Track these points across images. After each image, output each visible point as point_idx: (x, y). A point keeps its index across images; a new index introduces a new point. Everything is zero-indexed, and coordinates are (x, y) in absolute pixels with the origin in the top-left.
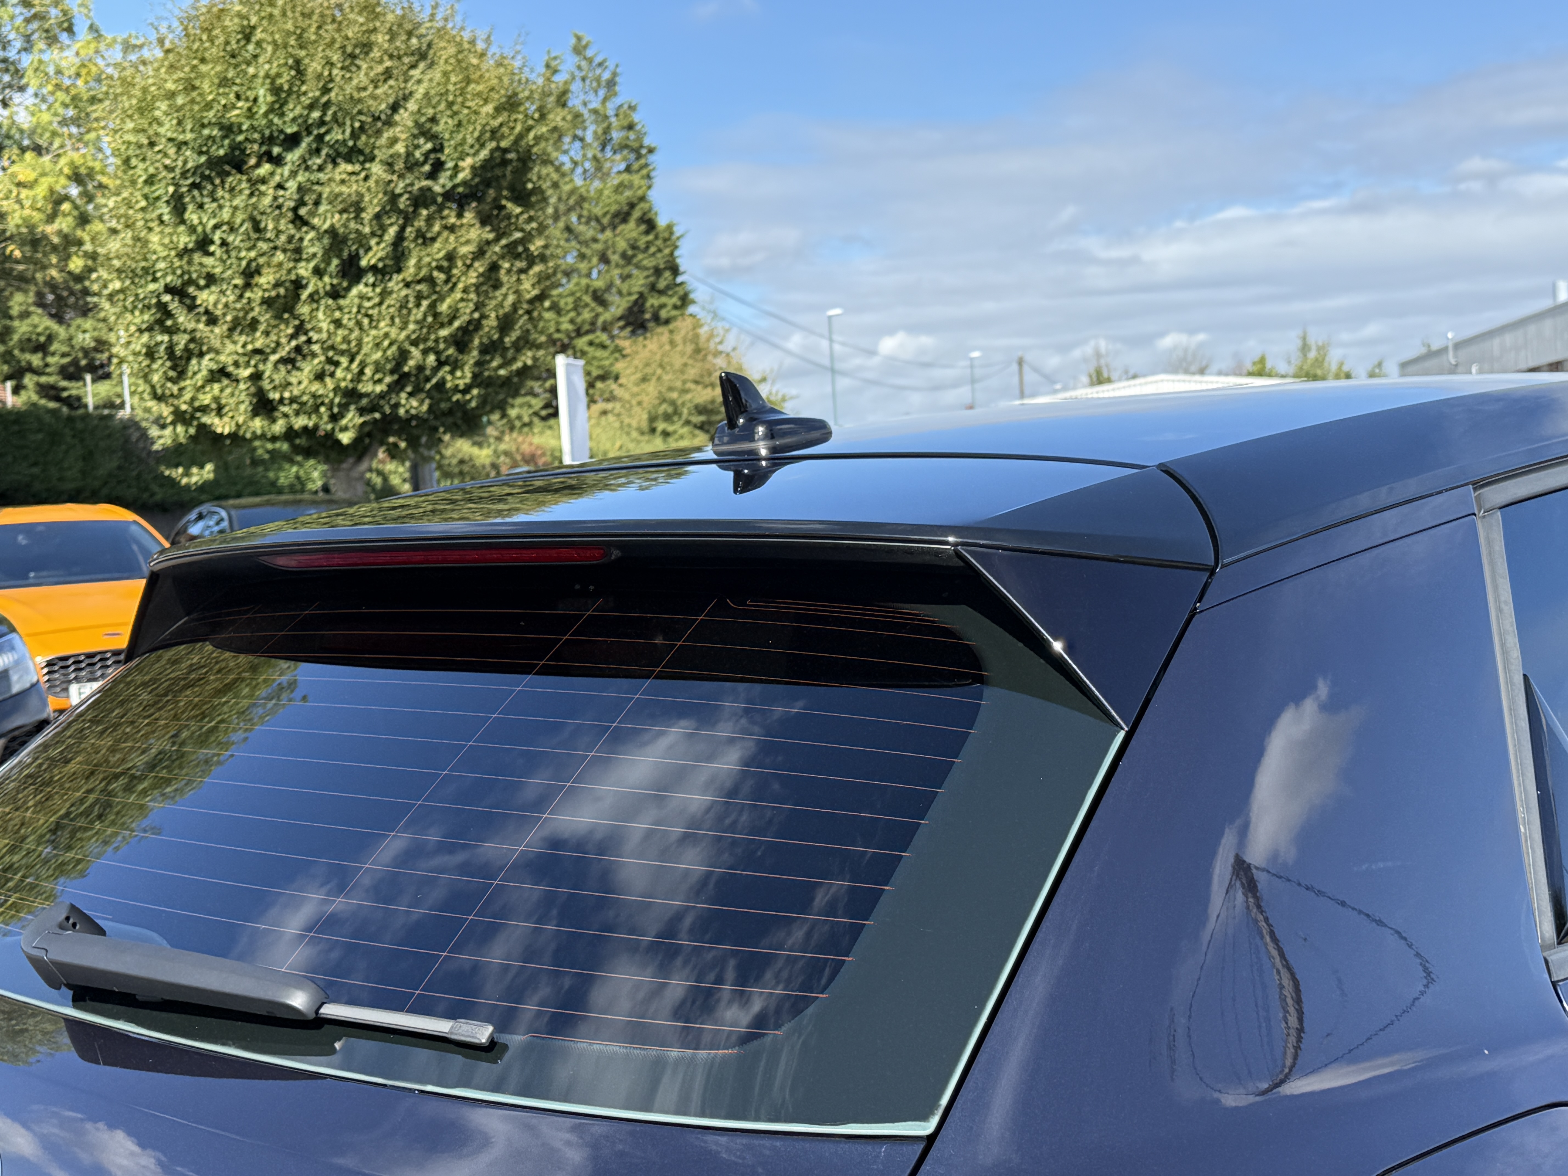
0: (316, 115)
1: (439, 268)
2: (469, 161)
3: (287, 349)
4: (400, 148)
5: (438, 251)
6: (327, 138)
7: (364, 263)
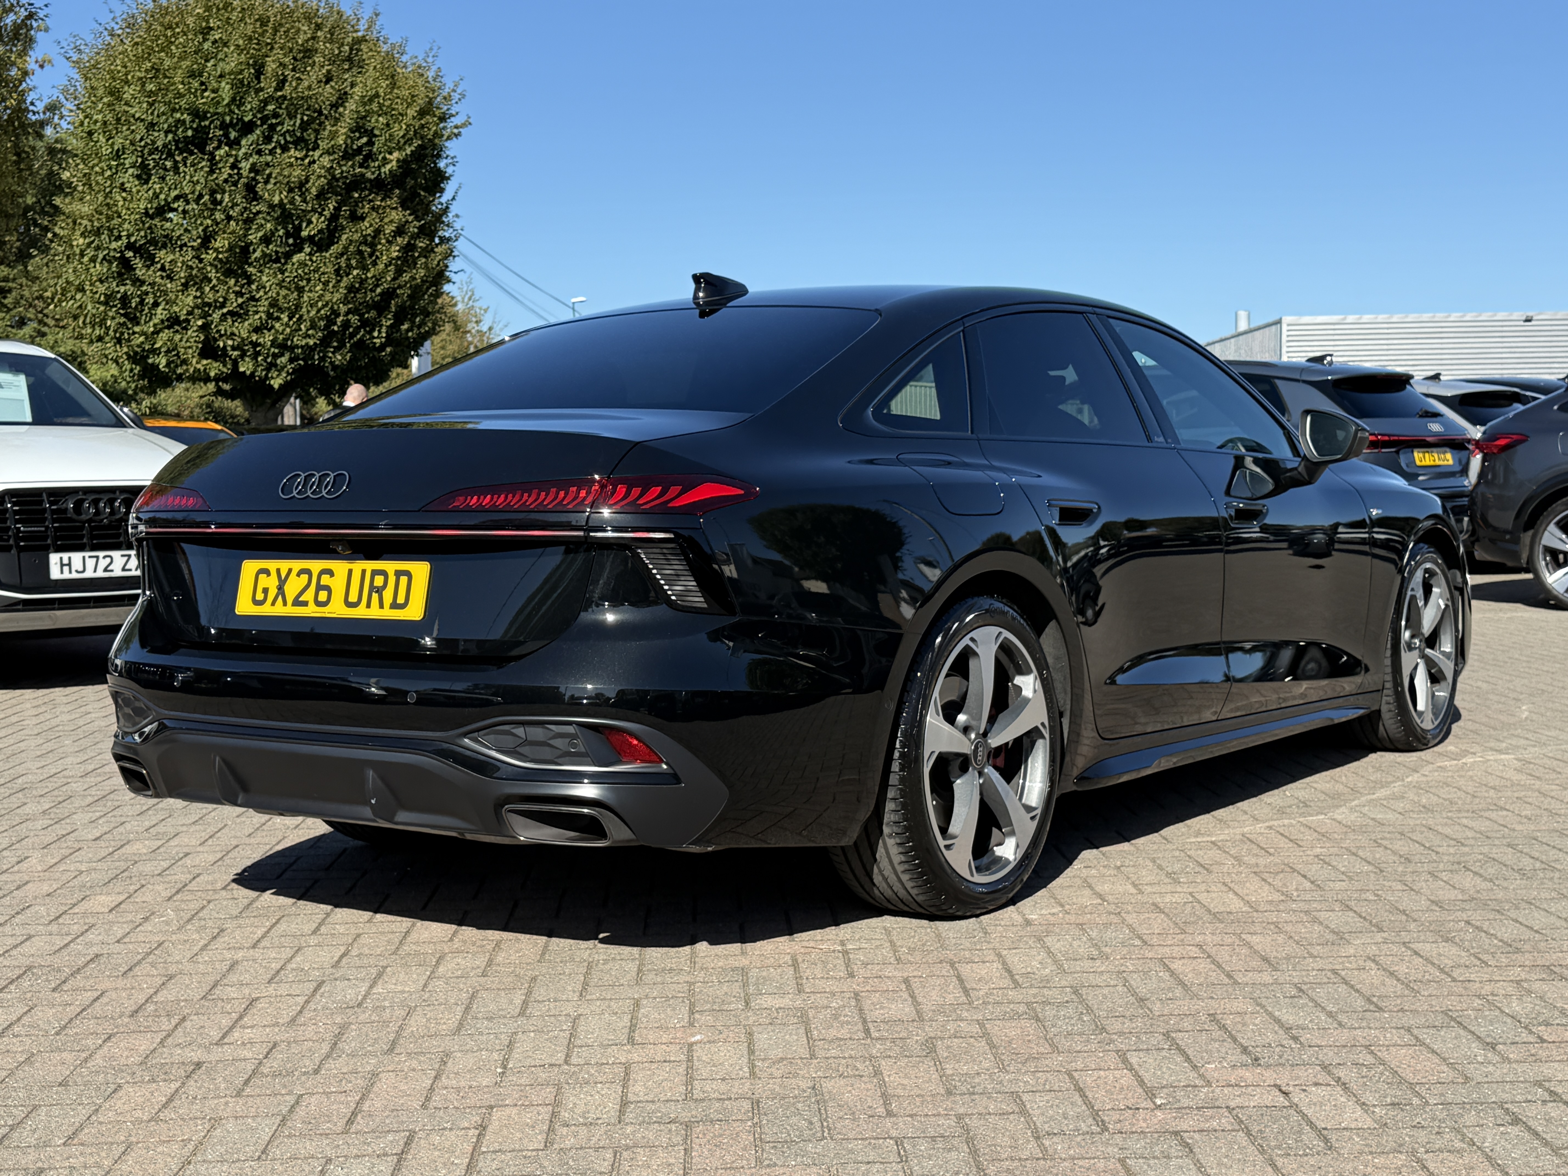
0: (271, 107)
1: (365, 243)
2: (396, 155)
3: (235, 304)
4: (341, 141)
5: (367, 227)
6: (279, 128)
7: (304, 234)
